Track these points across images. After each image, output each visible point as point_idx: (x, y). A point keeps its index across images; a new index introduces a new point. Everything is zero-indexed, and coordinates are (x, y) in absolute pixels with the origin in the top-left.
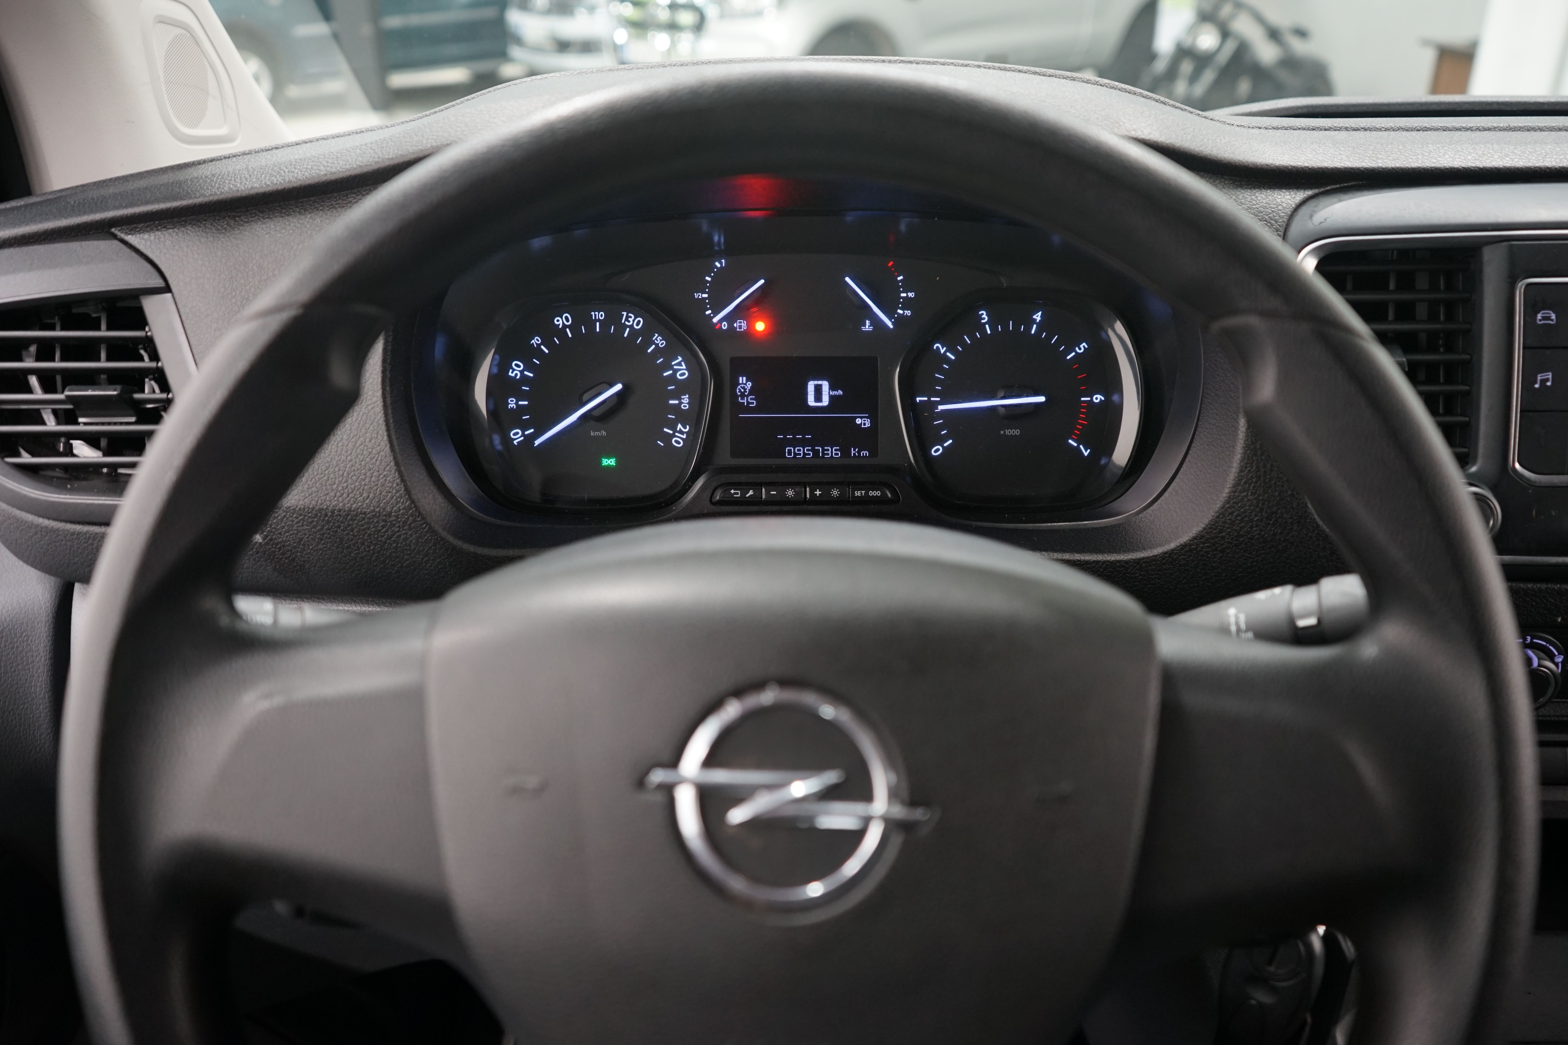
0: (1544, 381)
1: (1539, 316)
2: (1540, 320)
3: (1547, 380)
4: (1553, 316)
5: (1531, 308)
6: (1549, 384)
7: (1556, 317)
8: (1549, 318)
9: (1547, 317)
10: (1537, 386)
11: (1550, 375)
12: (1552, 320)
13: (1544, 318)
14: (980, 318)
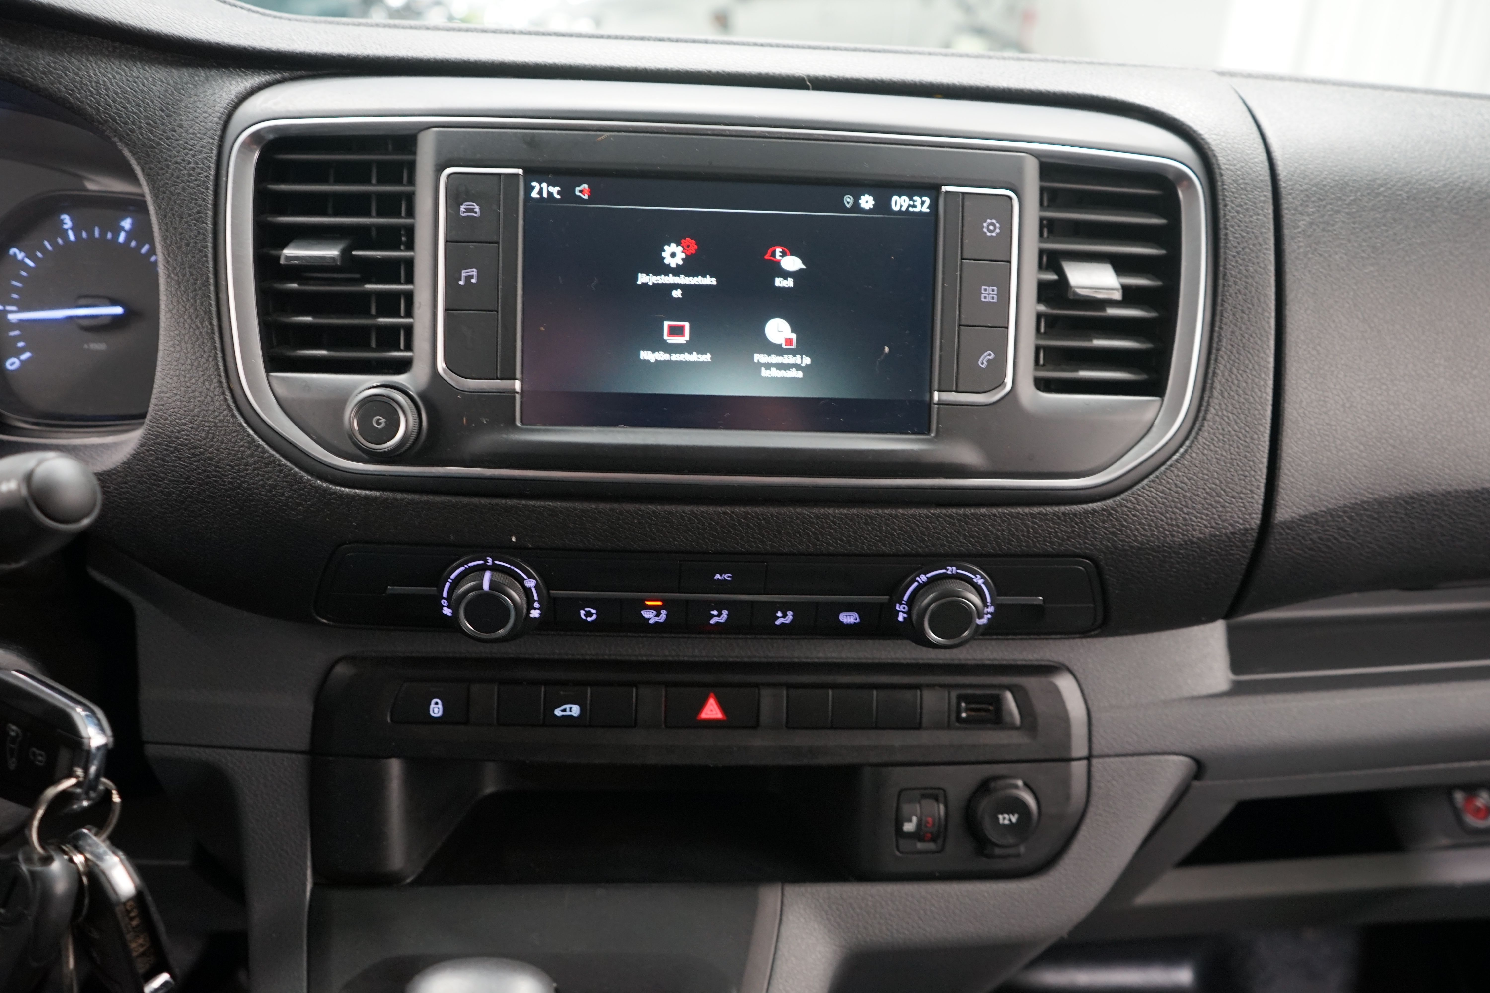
0: (468, 278)
1: (462, 208)
2: (464, 212)
3: (472, 277)
4: (477, 209)
5: (455, 198)
6: (473, 281)
7: (480, 209)
8: (472, 211)
9: (470, 209)
10: (461, 283)
11: (474, 272)
12: (476, 213)
13: (468, 210)
14: (62, 222)
